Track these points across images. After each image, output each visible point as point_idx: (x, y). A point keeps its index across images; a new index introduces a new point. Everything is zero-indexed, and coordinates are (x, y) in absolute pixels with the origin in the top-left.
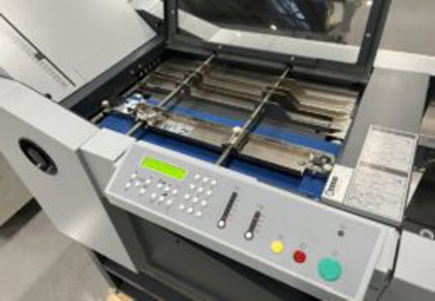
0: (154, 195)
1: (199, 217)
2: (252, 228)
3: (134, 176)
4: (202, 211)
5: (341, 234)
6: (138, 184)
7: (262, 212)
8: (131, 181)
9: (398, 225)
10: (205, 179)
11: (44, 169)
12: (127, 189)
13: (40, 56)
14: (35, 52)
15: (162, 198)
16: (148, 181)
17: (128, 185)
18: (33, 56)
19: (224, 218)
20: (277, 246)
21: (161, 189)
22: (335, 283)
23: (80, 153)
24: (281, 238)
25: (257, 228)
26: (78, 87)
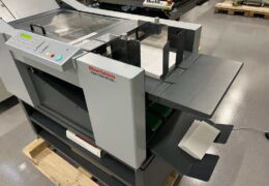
2: (43, 50)
5: (67, 50)
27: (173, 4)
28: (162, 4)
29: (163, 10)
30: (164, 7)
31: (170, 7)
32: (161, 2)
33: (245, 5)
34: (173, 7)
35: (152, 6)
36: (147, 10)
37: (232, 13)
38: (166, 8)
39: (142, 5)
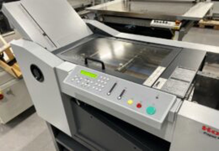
0: (83, 83)
1: (101, 91)
2: (121, 95)
3: (76, 76)
4: (102, 89)
5: (157, 98)
6: (77, 79)
7: (126, 90)
8: (75, 78)
9: (182, 98)
10: (105, 78)
11: (38, 79)
12: (72, 81)
13: (45, 34)
14: (43, 33)
15: (86, 84)
16: (81, 78)
17: (73, 80)
18: (42, 35)
19: (110, 91)
20: (130, 102)
21: (86, 81)
22: (153, 116)
23: (55, 69)
24: (132, 99)
25: (123, 95)
26: (58, 48)
27: (181, 24)
28: (170, 24)
29: (170, 30)
30: (172, 27)
31: (178, 27)
32: (169, 22)
33: (213, 20)
34: (181, 27)
35: (161, 26)
36: (153, 29)
37: (203, 26)
38: (175, 28)
39: (149, 25)
